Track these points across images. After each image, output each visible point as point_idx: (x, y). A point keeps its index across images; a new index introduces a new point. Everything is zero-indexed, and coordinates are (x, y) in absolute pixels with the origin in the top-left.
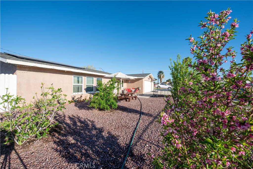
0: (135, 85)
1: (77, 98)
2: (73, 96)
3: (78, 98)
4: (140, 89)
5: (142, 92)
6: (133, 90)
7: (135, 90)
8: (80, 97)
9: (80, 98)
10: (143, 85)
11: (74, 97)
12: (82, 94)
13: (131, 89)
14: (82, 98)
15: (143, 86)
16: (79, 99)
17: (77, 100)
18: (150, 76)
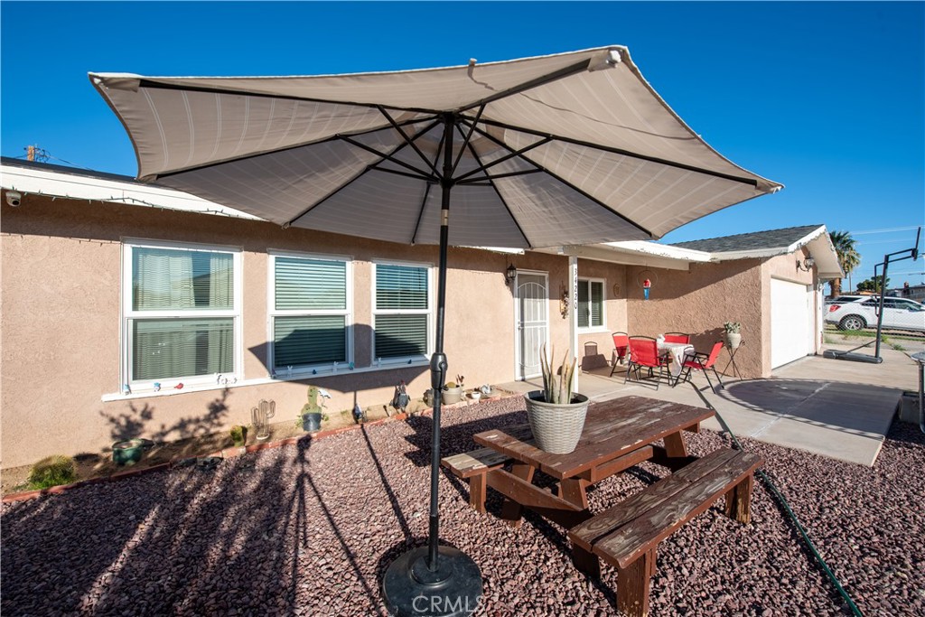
0: (696, 310)
1: (172, 421)
2: (128, 412)
3: (182, 426)
4: (736, 345)
5: (757, 361)
6: (679, 351)
7: (690, 348)
8: (207, 412)
9: (208, 419)
10: (764, 310)
11: (136, 417)
12: (227, 390)
13: (661, 343)
14: (222, 420)
15: (759, 320)
16: (191, 427)
17: (173, 437)
18: (805, 249)
